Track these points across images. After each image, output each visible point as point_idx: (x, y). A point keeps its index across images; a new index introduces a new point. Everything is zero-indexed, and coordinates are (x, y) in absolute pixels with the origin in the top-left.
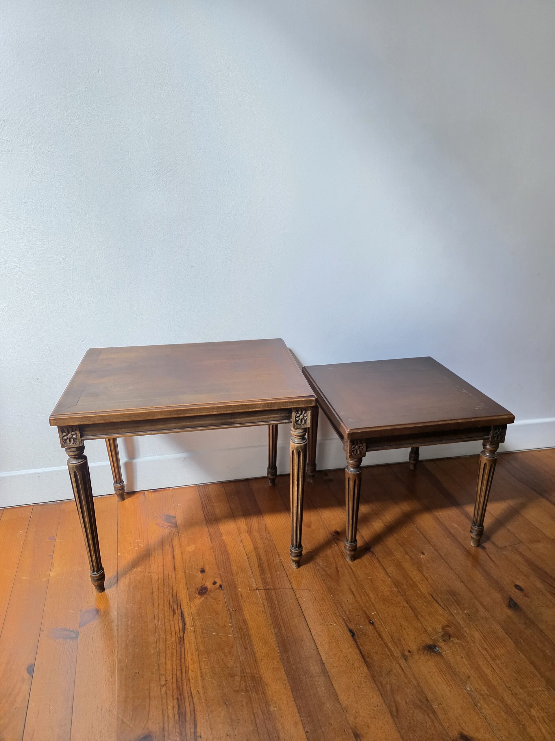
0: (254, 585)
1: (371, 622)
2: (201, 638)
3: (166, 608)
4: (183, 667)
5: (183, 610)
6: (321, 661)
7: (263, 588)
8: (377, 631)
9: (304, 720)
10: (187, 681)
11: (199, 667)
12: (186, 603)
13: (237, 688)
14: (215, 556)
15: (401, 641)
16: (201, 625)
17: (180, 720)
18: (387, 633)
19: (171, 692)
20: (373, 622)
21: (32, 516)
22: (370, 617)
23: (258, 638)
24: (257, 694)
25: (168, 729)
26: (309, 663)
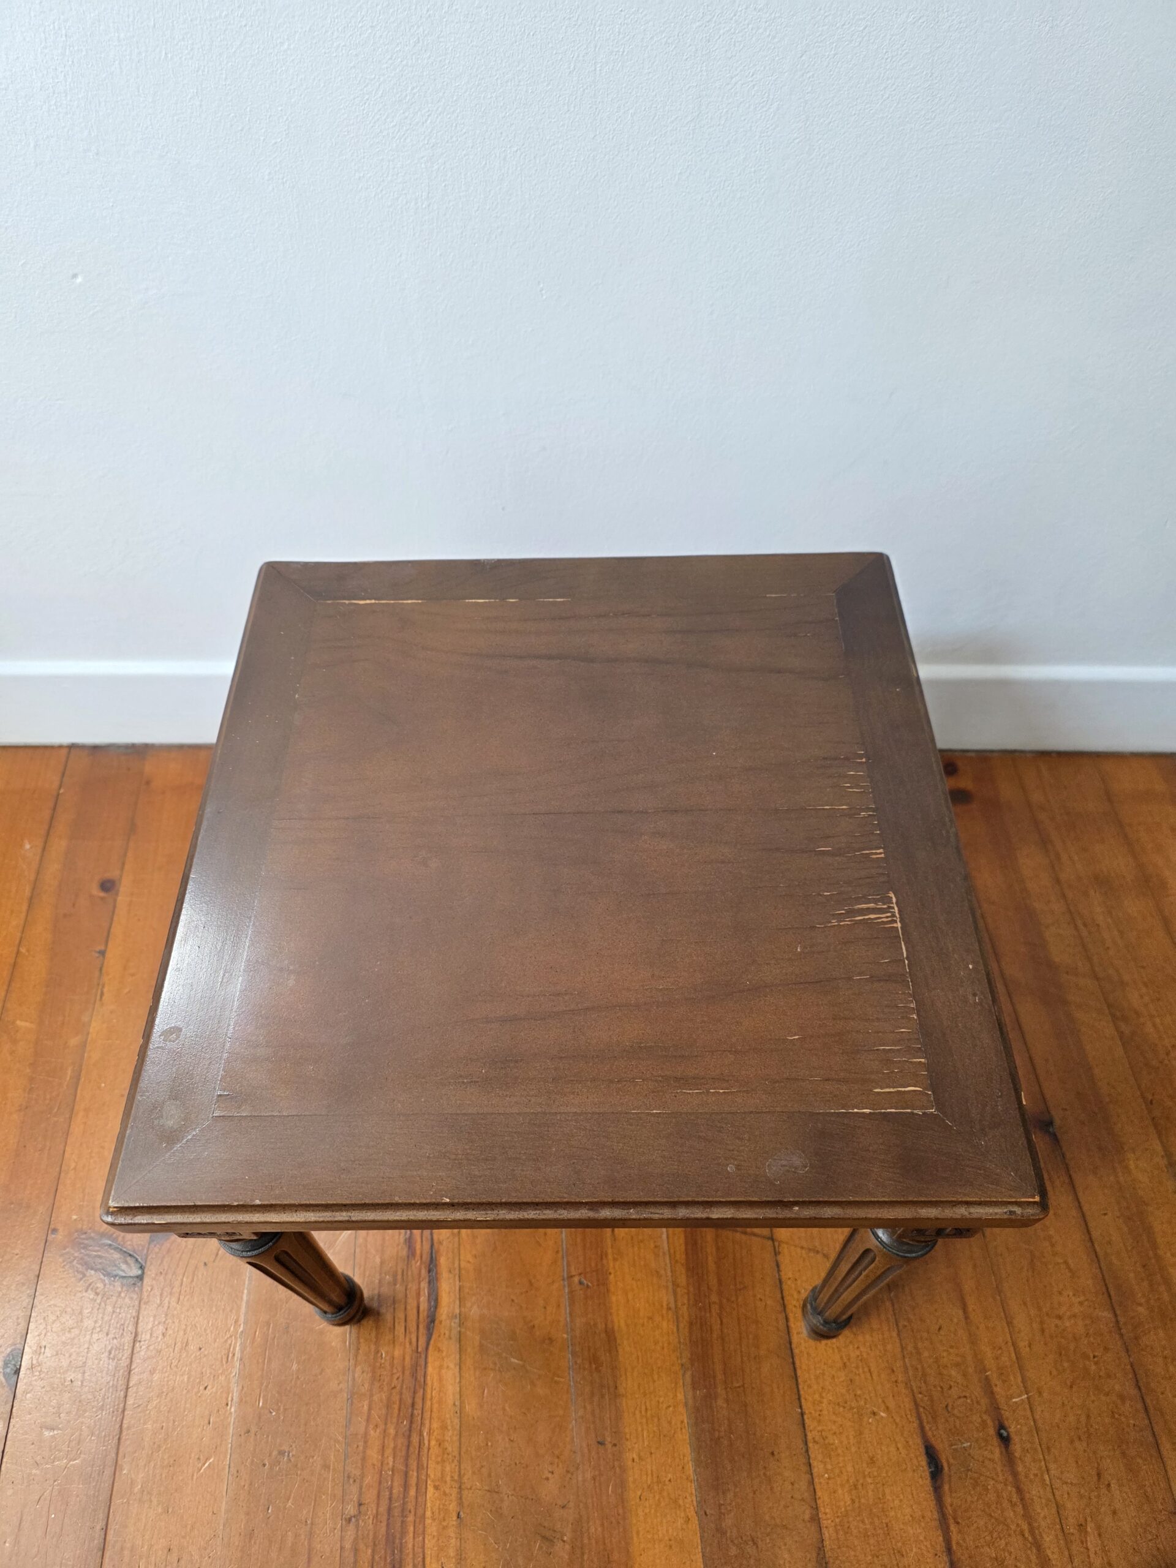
1: (1005, 1434)
2: (475, 1369)
4: (413, 1464)
6: (820, 1549)
8: (1014, 1472)
10: (418, 1520)
11: (456, 1478)
15: (1086, 1532)
16: (480, 1316)
18: (1048, 1488)
19: (369, 1551)
20: (1008, 1434)
21: (62, 791)
22: (1003, 1412)
23: (641, 1412)
26: (783, 1547)
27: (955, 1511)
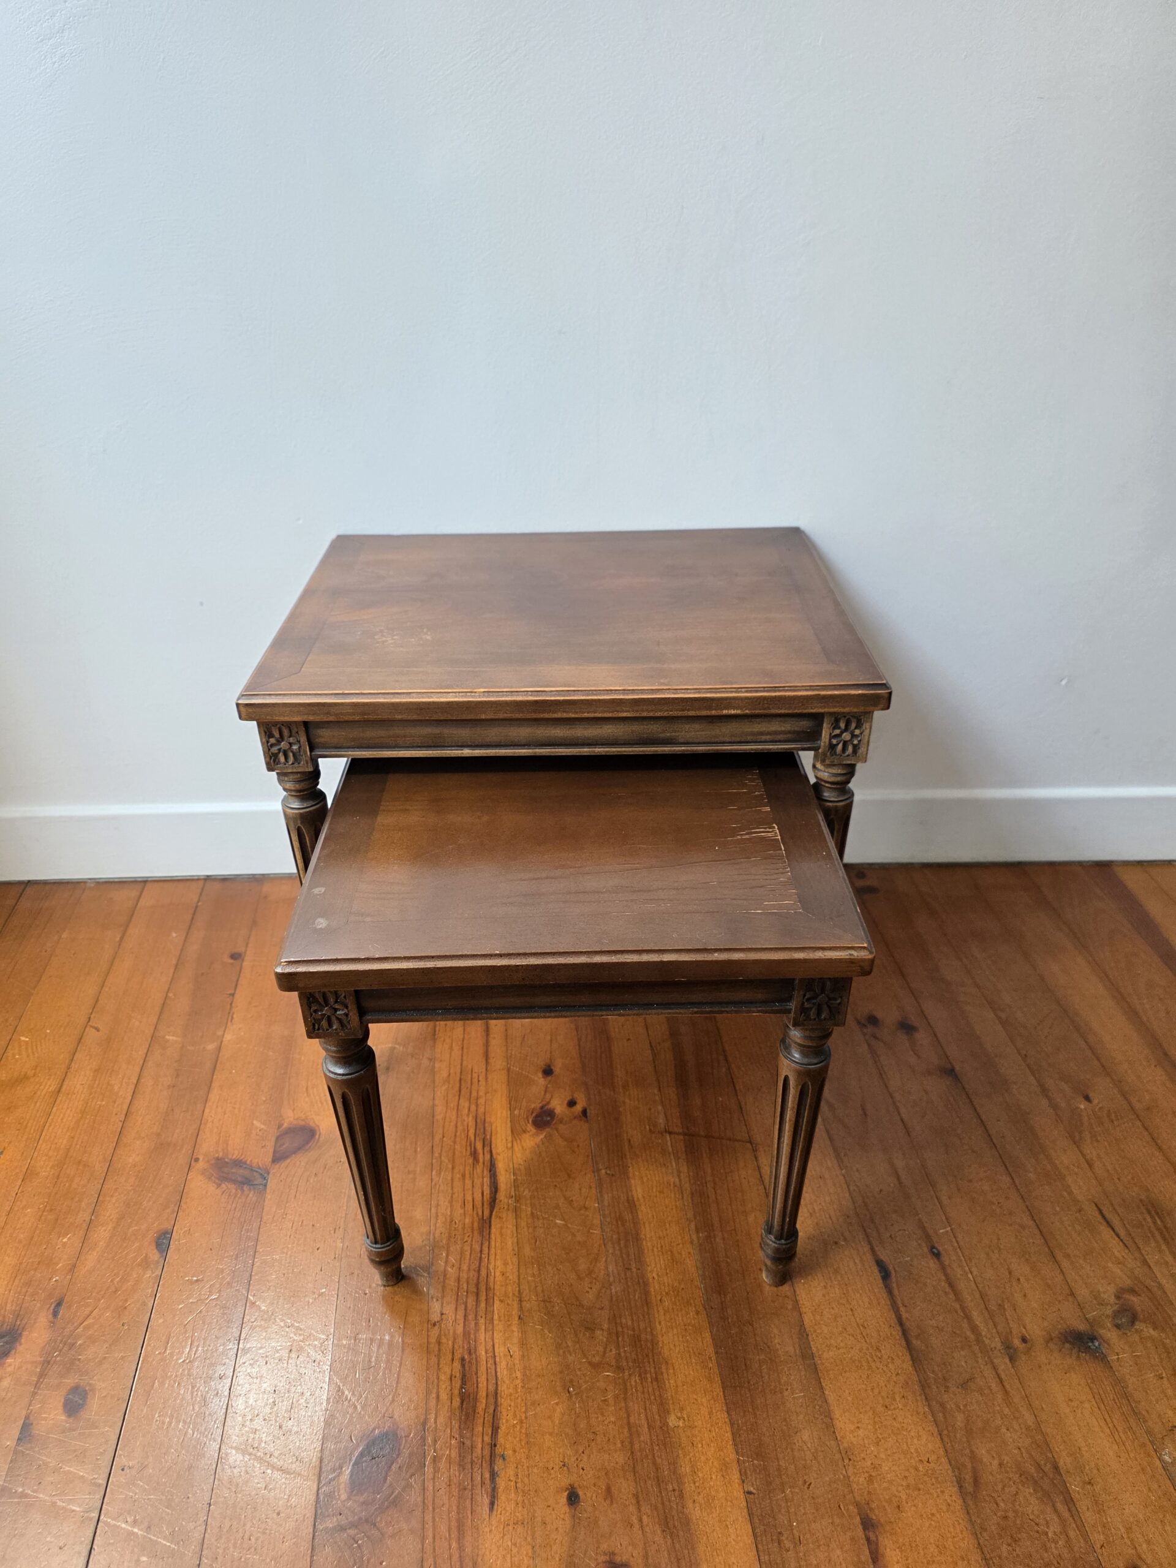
0: (661, 1121)
1: (936, 1251)
2: (528, 1228)
3: (458, 1147)
4: (483, 1288)
5: (495, 1156)
6: (801, 1326)
7: (681, 1131)
8: (946, 1275)
9: (744, 1462)
10: (488, 1322)
11: (517, 1294)
12: (504, 1141)
13: (597, 1359)
14: (579, 1040)
15: (1004, 1309)
16: (531, 1196)
17: (462, 1410)
18: (973, 1284)
19: (451, 1343)
20: (939, 1251)
21: (200, 904)
22: (933, 1238)
23: (657, 1248)
24: (642, 1379)
25: (434, 1426)
26: (773, 1326)
27: (902, 1300)
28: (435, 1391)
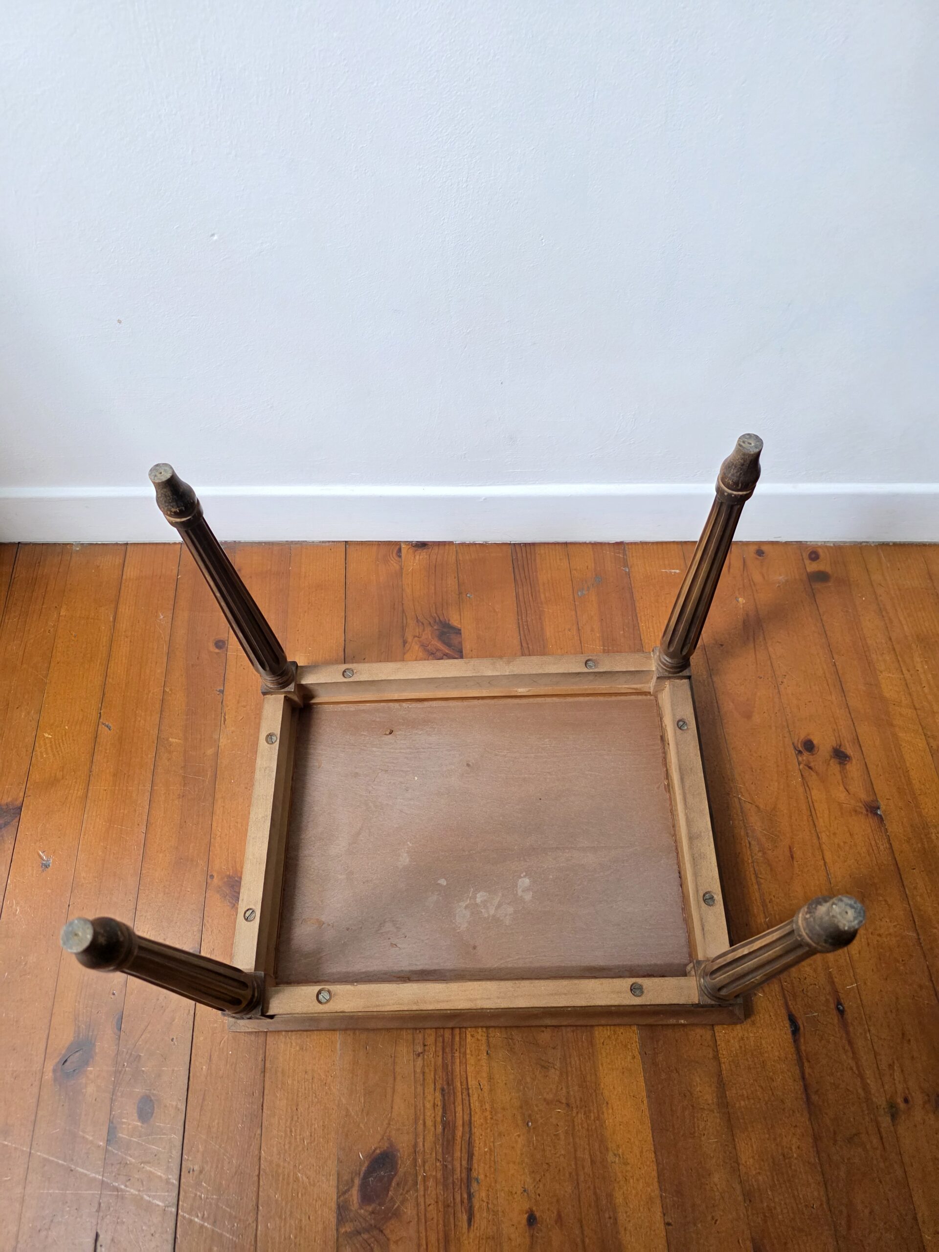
1: (841, 1008)
6: (719, 1076)
8: (847, 1033)
9: (665, 1198)
10: (462, 1055)
13: (550, 1097)
15: (894, 1070)
17: (444, 1136)
18: (869, 1042)
19: (432, 1073)
20: (843, 1008)
22: (840, 994)
24: (588, 1117)
25: (422, 1149)
26: (696, 1074)
27: (807, 1054)
28: (422, 1117)
